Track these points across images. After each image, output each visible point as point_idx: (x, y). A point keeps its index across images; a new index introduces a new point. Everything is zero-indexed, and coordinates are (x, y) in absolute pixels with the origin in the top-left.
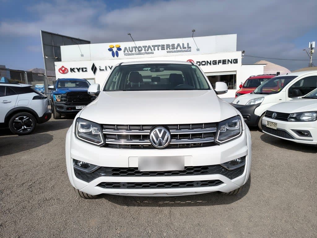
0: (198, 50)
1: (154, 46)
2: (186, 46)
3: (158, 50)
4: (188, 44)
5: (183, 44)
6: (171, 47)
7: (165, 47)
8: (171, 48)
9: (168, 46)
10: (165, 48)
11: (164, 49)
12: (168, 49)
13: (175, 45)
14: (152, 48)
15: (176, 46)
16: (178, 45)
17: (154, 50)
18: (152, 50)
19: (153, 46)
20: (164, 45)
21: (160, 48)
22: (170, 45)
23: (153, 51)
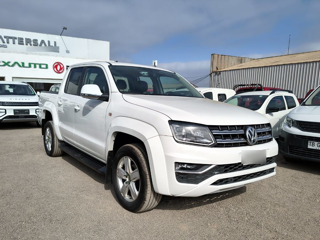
0: (68, 52)
1: (8, 38)
2: (52, 44)
3: (14, 43)
4: (55, 43)
5: (49, 42)
6: (32, 43)
7: (24, 41)
8: (32, 45)
9: (28, 41)
10: (25, 43)
11: (23, 44)
12: (29, 44)
13: (37, 41)
14: (5, 40)
15: (39, 42)
16: (43, 42)
17: (8, 43)
18: (4, 42)
19: (5, 37)
20: (22, 39)
21: (17, 41)
22: (31, 40)
23: (6, 44)
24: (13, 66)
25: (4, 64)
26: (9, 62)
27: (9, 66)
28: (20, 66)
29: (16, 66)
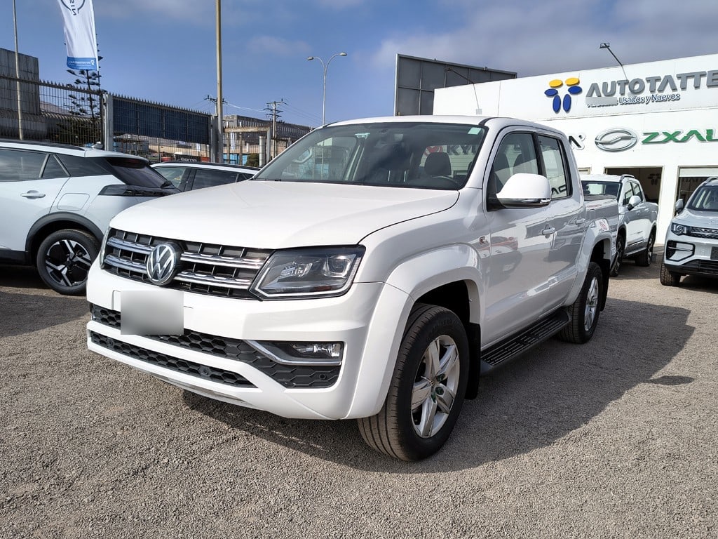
1: (684, 78)
3: (697, 87)
14: (678, 83)
17: (684, 88)
18: (674, 89)
19: (679, 77)
21: (704, 81)
23: (679, 91)
24: (685, 140)
25: (666, 137)
26: (677, 133)
27: (677, 141)
28: (701, 139)
29: (694, 139)
